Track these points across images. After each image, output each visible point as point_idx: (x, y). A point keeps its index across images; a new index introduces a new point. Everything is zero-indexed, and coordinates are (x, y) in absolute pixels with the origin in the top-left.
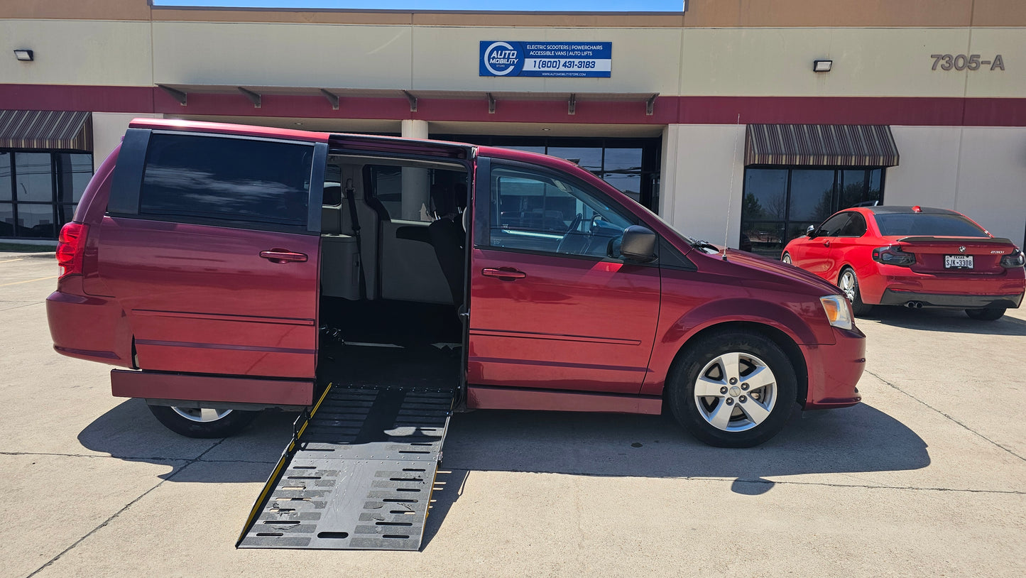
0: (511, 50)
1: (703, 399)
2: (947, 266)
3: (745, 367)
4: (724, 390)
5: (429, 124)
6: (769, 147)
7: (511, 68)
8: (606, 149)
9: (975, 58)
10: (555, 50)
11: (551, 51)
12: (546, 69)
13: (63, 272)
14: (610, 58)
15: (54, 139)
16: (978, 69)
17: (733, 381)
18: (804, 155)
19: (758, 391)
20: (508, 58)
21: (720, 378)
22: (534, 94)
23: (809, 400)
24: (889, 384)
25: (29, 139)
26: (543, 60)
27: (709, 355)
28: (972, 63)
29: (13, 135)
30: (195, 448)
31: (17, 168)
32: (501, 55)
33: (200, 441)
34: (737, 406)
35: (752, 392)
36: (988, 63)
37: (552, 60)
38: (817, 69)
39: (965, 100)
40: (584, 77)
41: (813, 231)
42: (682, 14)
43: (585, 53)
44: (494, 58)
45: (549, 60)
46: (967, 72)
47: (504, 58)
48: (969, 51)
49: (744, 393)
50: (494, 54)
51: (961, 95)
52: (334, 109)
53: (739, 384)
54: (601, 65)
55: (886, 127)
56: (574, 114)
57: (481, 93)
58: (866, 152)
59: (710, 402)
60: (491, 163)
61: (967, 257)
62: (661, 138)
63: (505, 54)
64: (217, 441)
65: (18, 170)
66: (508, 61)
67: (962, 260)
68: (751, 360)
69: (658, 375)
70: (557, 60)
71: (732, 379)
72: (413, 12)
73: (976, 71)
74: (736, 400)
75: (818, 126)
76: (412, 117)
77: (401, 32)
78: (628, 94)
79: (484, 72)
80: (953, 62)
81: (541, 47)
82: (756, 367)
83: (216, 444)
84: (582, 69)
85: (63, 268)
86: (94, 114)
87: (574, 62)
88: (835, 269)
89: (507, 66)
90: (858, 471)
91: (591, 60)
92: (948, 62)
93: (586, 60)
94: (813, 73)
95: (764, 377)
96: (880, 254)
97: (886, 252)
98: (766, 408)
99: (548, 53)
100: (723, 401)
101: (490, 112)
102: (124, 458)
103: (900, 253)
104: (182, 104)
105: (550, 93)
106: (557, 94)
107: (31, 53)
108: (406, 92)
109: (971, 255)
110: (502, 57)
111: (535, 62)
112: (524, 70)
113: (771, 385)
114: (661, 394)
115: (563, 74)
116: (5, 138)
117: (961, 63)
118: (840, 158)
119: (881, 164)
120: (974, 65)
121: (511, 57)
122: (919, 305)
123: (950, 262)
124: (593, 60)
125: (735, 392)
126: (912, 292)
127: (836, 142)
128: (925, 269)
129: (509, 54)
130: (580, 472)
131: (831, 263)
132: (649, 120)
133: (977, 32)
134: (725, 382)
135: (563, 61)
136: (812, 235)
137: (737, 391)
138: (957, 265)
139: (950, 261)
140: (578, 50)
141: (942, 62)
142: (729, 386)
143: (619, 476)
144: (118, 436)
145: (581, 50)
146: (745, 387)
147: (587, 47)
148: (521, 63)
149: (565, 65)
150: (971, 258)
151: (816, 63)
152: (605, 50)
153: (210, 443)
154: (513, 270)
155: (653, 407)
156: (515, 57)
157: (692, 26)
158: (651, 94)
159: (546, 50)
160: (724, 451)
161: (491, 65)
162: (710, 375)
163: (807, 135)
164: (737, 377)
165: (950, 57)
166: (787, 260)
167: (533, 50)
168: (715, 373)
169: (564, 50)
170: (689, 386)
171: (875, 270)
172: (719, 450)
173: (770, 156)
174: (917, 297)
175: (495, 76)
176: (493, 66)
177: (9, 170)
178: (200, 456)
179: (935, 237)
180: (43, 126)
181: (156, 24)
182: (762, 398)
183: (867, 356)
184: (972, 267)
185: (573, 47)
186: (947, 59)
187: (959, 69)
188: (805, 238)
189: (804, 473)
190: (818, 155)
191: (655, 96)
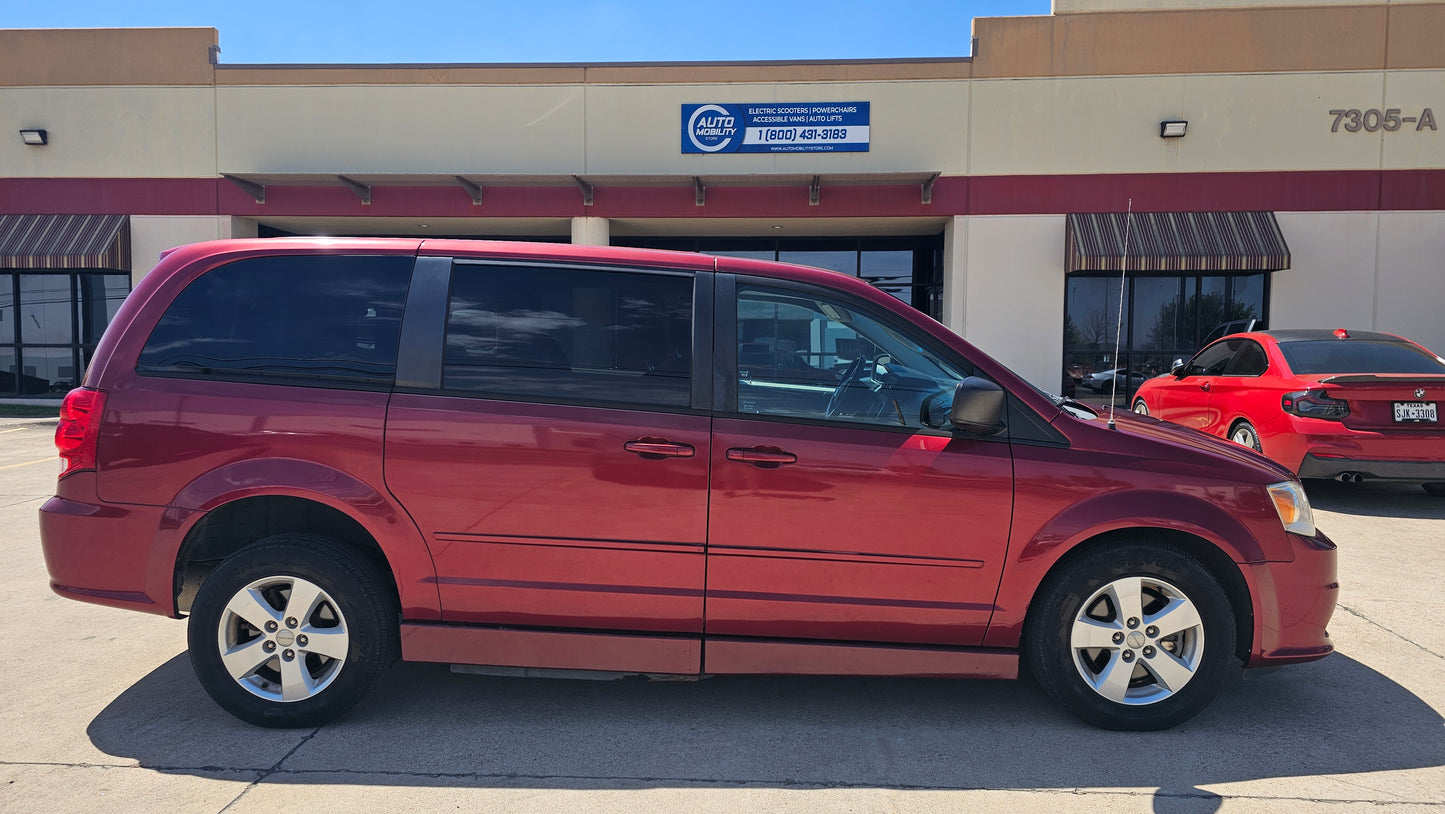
0: (726, 116)
1: (1084, 652)
2: (1398, 419)
3: (1150, 599)
4: (1118, 638)
5: (610, 221)
6: (1101, 246)
7: (727, 141)
8: (862, 253)
9: (1393, 113)
10: (789, 115)
11: (783, 115)
12: (776, 142)
13: (66, 467)
14: (868, 124)
15: (75, 255)
16: (1397, 129)
17: (1132, 623)
18: (1152, 255)
19: (1173, 638)
20: (723, 127)
21: (1111, 616)
22: (760, 177)
23: (1255, 651)
24: (1346, 609)
25: (40, 255)
26: (772, 128)
27: (1093, 582)
28: (1389, 120)
29: (17, 250)
30: (274, 744)
31: (21, 295)
32: (712, 123)
33: (279, 734)
34: (1141, 663)
35: (1163, 640)
36: (1413, 120)
37: (785, 129)
38: (1165, 134)
39: (1380, 174)
40: (830, 151)
41: (1181, 368)
42: (969, 60)
43: (832, 118)
44: (702, 127)
45: (781, 128)
46: (1383, 132)
47: (716, 127)
48: (1384, 104)
49: (1151, 642)
50: (703, 122)
51: (1376, 167)
52: (474, 203)
53: (1142, 627)
54: (855, 134)
55: (1269, 214)
56: (817, 204)
57: (686, 177)
58: (1242, 249)
59: (1094, 656)
60: (737, 283)
61: (1428, 404)
62: (942, 235)
63: (718, 121)
64: (307, 733)
65: (23, 297)
66: (722, 132)
67: (1420, 409)
68: (1160, 588)
69: (1012, 614)
70: (791, 128)
71: (1130, 619)
72: (586, 66)
73: (1395, 132)
74: (1139, 654)
75: (1170, 215)
76: (587, 213)
77: (571, 94)
78: (897, 175)
79: (687, 148)
80: (1362, 120)
81: (769, 111)
82: (1168, 601)
83: (305, 740)
84: (828, 141)
85: (66, 460)
86: (134, 219)
87: (816, 131)
88: (1223, 422)
89: (721, 139)
90: (1349, 772)
91: (840, 128)
92: (1355, 120)
93: (833, 128)
94: (1160, 139)
95: (1182, 615)
96: (1294, 403)
97: (1304, 399)
98: (1186, 666)
99: (779, 119)
100: (1118, 654)
101: (697, 204)
102: (159, 769)
103: (1327, 401)
104: (258, 202)
105: (784, 176)
106: (794, 176)
107: (43, 134)
108: (578, 179)
109: (1433, 402)
110: (714, 125)
111: (761, 132)
112: (745, 143)
113: (1194, 629)
114: (1016, 646)
115: (801, 148)
116: (6, 255)
117: (1373, 121)
118: (1204, 259)
119: (1264, 268)
120: (1392, 124)
121: (726, 125)
122: (1358, 478)
123: (1402, 413)
124: (843, 127)
125: (1137, 640)
126: (1347, 458)
127: (1197, 237)
128: (1366, 424)
129: (724, 121)
130: (898, 783)
131: (1216, 414)
132: (925, 212)
133: (1394, 76)
134: (1120, 624)
135: (800, 130)
136: (1180, 373)
137: (1140, 639)
138: (1412, 417)
139: (1401, 411)
140: (821, 114)
141: (1346, 120)
142: (1126, 631)
143: (963, 789)
144: (150, 727)
145: (826, 114)
146: (1151, 631)
147: (834, 110)
148: (741, 135)
149: (803, 136)
150: (1433, 407)
151: (1163, 125)
152: (860, 114)
153: (296, 736)
154: (776, 451)
155: (1006, 666)
156: (731, 125)
157: (983, 77)
158: (929, 174)
159: (777, 115)
160: (1123, 737)
161: (698, 137)
162: (1094, 613)
163: (1155, 227)
164: (1139, 615)
165: (1357, 113)
166: (1141, 410)
167: (757, 116)
168: (1102, 609)
169: (802, 114)
170: (1063, 632)
171: (1286, 427)
172: (1114, 735)
173: (1103, 259)
174: (1356, 467)
175: (704, 153)
176: (700, 138)
177: (11, 298)
178: (280, 763)
179: (1378, 375)
180: (59, 238)
181: (221, 90)
182: (1180, 649)
183: (1340, 577)
184: (1435, 419)
185: (815, 110)
186: (1353, 116)
187: (1370, 130)
188: (1170, 378)
189: (1264, 777)
190: (1173, 256)
191: (935, 175)
